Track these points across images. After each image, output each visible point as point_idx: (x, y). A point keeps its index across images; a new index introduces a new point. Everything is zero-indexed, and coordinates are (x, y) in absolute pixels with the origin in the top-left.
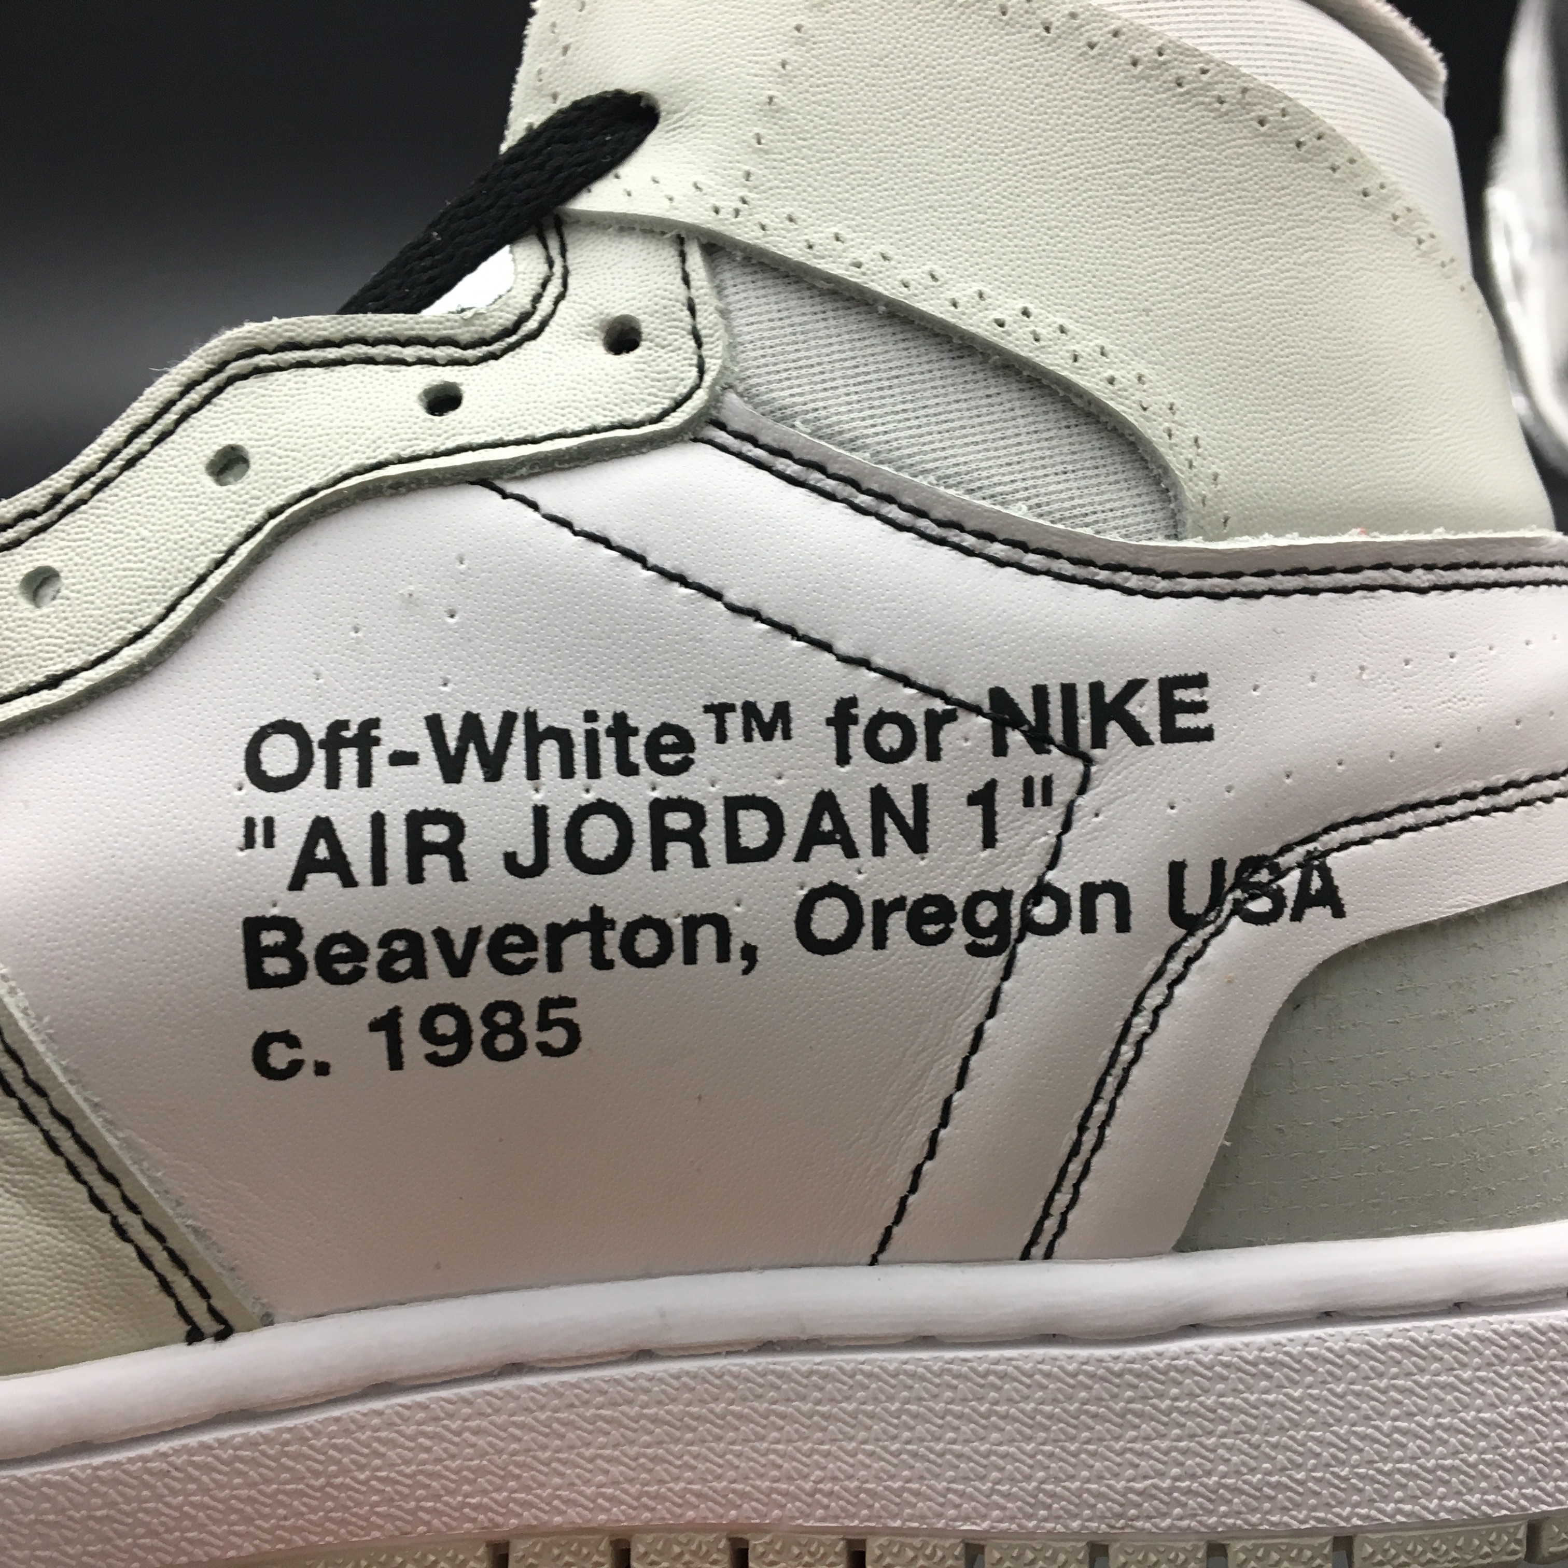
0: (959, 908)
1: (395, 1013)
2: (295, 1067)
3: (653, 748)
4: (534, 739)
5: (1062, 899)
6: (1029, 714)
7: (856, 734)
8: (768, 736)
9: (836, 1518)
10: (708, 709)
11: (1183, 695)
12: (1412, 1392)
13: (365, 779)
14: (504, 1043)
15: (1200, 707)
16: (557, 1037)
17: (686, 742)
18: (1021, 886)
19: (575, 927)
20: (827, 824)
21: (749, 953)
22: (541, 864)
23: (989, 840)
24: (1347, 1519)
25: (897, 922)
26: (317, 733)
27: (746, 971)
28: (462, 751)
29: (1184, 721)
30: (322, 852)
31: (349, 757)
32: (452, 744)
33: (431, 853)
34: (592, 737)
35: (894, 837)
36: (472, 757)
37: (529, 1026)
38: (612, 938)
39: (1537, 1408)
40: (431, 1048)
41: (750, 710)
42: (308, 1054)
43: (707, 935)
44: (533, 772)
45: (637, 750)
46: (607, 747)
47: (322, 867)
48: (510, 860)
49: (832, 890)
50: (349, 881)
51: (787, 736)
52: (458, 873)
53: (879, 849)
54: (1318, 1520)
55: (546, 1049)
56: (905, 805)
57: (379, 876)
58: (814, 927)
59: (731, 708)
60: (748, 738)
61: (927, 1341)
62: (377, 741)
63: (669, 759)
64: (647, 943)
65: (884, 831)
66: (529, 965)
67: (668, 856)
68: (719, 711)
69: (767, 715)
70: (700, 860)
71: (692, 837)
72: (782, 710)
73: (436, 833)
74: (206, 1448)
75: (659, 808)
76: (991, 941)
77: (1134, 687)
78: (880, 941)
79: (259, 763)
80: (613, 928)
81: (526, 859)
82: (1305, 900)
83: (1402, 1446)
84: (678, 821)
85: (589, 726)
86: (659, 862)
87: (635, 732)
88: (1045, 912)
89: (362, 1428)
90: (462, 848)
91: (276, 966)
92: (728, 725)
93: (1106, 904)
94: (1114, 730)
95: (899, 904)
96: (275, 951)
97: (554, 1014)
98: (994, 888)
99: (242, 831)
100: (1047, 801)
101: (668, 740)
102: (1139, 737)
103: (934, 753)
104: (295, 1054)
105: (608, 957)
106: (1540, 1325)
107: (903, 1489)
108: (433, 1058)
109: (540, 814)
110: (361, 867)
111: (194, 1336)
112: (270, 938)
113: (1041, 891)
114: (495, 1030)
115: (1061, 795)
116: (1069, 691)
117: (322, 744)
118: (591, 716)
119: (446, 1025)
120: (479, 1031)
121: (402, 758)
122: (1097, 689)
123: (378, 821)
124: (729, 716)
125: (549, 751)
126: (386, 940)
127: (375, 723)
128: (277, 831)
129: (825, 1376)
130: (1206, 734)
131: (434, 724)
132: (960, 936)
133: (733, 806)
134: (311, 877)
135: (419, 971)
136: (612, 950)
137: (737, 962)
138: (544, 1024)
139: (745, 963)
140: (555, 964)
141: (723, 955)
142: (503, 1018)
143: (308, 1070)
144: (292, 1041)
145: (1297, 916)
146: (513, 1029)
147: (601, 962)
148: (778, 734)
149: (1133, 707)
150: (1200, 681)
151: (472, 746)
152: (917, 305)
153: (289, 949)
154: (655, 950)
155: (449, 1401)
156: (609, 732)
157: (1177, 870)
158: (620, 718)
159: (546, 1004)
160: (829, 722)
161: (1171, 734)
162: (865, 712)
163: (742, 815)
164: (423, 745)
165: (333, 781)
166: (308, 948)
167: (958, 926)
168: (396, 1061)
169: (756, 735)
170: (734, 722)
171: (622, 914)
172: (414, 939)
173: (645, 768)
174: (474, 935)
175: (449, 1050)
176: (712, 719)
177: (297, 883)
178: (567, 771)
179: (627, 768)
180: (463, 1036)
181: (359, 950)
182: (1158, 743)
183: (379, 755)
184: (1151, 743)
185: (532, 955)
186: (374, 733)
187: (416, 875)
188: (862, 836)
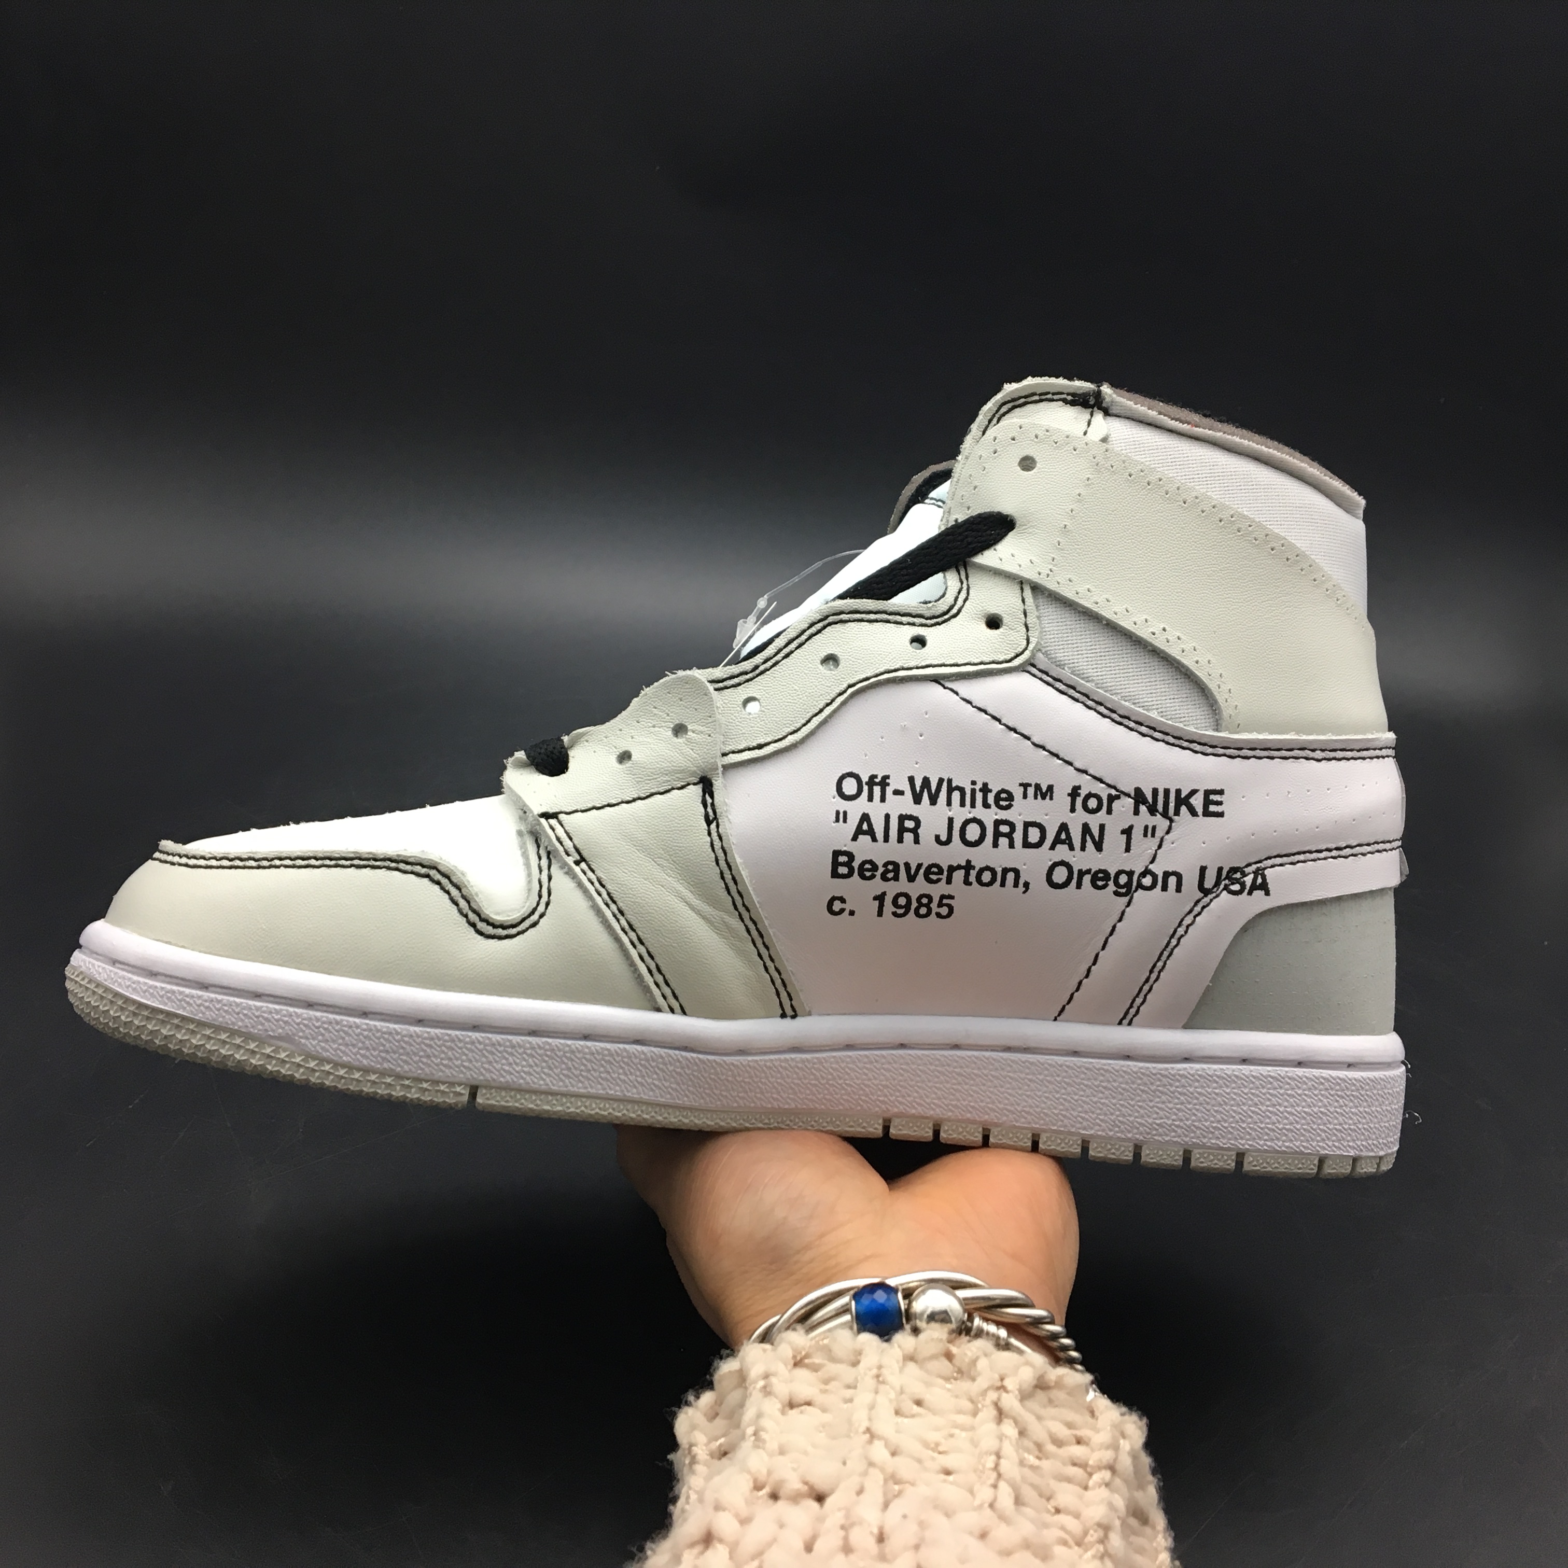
0: (1112, 876)
1: (884, 894)
2: (842, 911)
3: (997, 798)
4: (950, 790)
5: (1155, 877)
6: (1150, 800)
7: (1079, 801)
8: (1044, 798)
9: (1030, 1123)
10: (1021, 785)
11: (1212, 797)
12: (1276, 1096)
13: (883, 799)
14: (923, 911)
15: (1219, 803)
16: (944, 911)
17: (1010, 797)
18: (1139, 870)
19: (959, 867)
20: (1063, 836)
21: (1026, 885)
22: (949, 840)
23: (1128, 849)
24: (1243, 1145)
25: (1087, 879)
26: (865, 779)
27: (1024, 892)
28: (922, 791)
29: (1213, 808)
30: (865, 827)
31: (877, 790)
32: (918, 789)
33: (907, 832)
34: (973, 792)
35: (1090, 844)
36: (925, 794)
37: (934, 906)
38: (973, 873)
39: (1328, 1110)
40: (894, 909)
41: (1038, 787)
42: (848, 907)
43: (1011, 876)
44: (949, 803)
45: (991, 799)
46: (979, 796)
47: (865, 833)
48: (937, 838)
49: (1062, 863)
50: (874, 839)
51: (1051, 799)
52: (917, 841)
53: (1083, 848)
54: (1231, 1144)
55: (939, 915)
56: (1096, 832)
57: (886, 839)
58: (1053, 877)
59: (1030, 785)
60: (1036, 798)
61: (1076, 1053)
62: (888, 784)
63: (1003, 803)
64: (986, 877)
65: (1086, 841)
66: (939, 880)
67: (999, 843)
68: (1026, 786)
69: (1044, 790)
70: (1012, 845)
71: (1009, 836)
72: (1050, 788)
73: (909, 824)
74: (786, 1060)
75: (997, 823)
76: (1124, 890)
77: (1193, 792)
78: (1079, 886)
79: (841, 788)
80: (974, 869)
81: (944, 838)
82: (1254, 887)
83: (1270, 1118)
84: (1004, 829)
85: (973, 787)
86: (995, 845)
87: (991, 791)
88: (1147, 881)
89: (843, 1062)
90: (919, 831)
91: (843, 870)
92: (1028, 792)
93: (1172, 880)
94: (1184, 809)
95: (1088, 872)
96: (843, 864)
97: (945, 901)
98: (1127, 869)
99: (835, 815)
100: (1153, 835)
101: (1003, 795)
102: (1194, 813)
103: (1109, 812)
104: (843, 906)
105: (970, 880)
106: (1333, 1075)
107: (1059, 1114)
108: (895, 914)
109: (951, 821)
110: (880, 835)
111: (783, 1016)
112: (843, 859)
113: (1146, 872)
114: (920, 905)
115: (1159, 833)
116: (1167, 792)
117: (867, 783)
118: (974, 783)
119: (902, 901)
120: (914, 905)
121: (898, 792)
122: (1178, 792)
123: (887, 817)
124: (1029, 788)
125: (956, 795)
126: (885, 865)
127: (888, 777)
128: (848, 817)
129: (1032, 1063)
130: (1221, 815)
131: (911, 780)
132: (1111, 887)
133: (1027, 825)
134: (860, 837)
135: (896, 878)
136: (972, 878)
137: (1021, 887)
138: (940, 905)
139: (1024, 889)
140: (949, 881)
141: (1016, 885)
142: (925, 901)
143: (847, 912)
144: (843, 900)
145: (1250, 893)
146: (928, 906)
147: (967, 882)
148: (1048, 797)
149: (1192, 800)
150: (1221, 792)
151: (926, 790)
152: (1120, 623)
153: (848, 864)
154: (989, 880)
155: (877, 1055)
156: (981, 790)
157: (1203, 870)
158: (985, 785)
159: (942, 897)
160: (1069, 795)
161: (1207, 813)
162: (1083, 792)
163: (1030, 828)
164: (906, 788)
165: (870, 799)
166: (856, 864)
167: (1111, 883)
168: (880, 913)
169: (1039, 797)
170: (1031, 791)
171: (978, 864)
172: (896, 865)
173: (993, 806)
174: (919, 866)
175: (901, 911)
176: (1022, 789)
177: (855, 838)
178: (963, 804)
179: (986, 805)
180: (907, 907)
181: (875, 867)
182: (1201, 816)
183: (889, 790)
184: (1198, 816)
185: (940, 876)
186: (887, 781)
187: (900, 840)
188: (1077, 842)
